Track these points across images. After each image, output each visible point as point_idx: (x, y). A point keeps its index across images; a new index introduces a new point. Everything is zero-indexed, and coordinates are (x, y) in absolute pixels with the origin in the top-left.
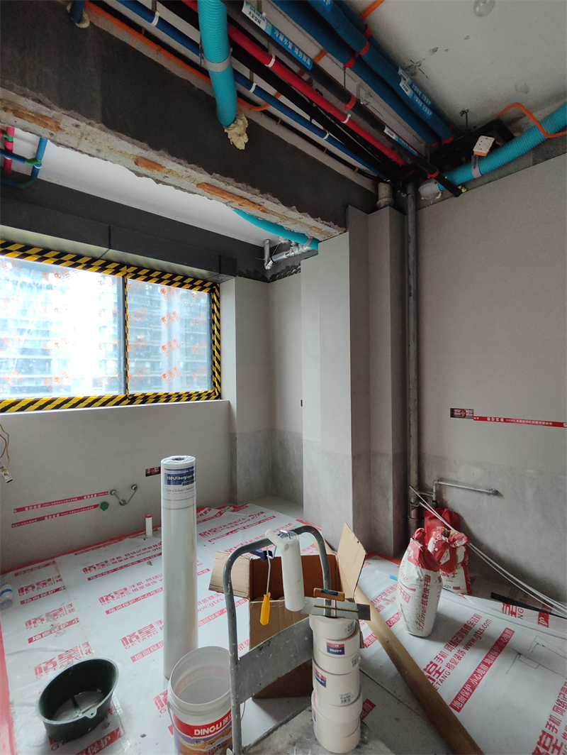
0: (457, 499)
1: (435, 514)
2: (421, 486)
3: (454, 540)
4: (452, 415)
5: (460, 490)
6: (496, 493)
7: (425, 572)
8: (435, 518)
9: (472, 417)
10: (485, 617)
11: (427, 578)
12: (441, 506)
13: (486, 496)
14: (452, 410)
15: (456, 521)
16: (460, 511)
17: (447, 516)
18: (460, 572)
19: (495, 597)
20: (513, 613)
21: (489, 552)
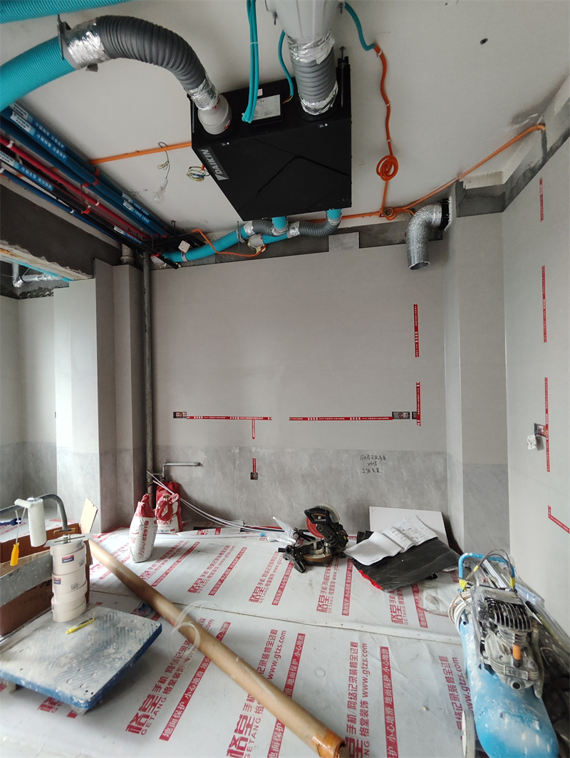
0: (179, 474)
1: (163, 486)
2: (155, 469)
3: (171, 499)
4: (175, 417)
5: (180, 467)
6: (199, 464)
7: (145, 519)
8: (163, 489)
9: (185, 417)
10: (185, 540)
11: (147, 523)
12: (168, 481)
13: (194, 467)
14: (175, 413)
15: (177, 488)
16: (180, 482)
17: (171, 487)
18: (175, 519)
19: (195, 529)
20: (203, 534)
21: (196, 504)
